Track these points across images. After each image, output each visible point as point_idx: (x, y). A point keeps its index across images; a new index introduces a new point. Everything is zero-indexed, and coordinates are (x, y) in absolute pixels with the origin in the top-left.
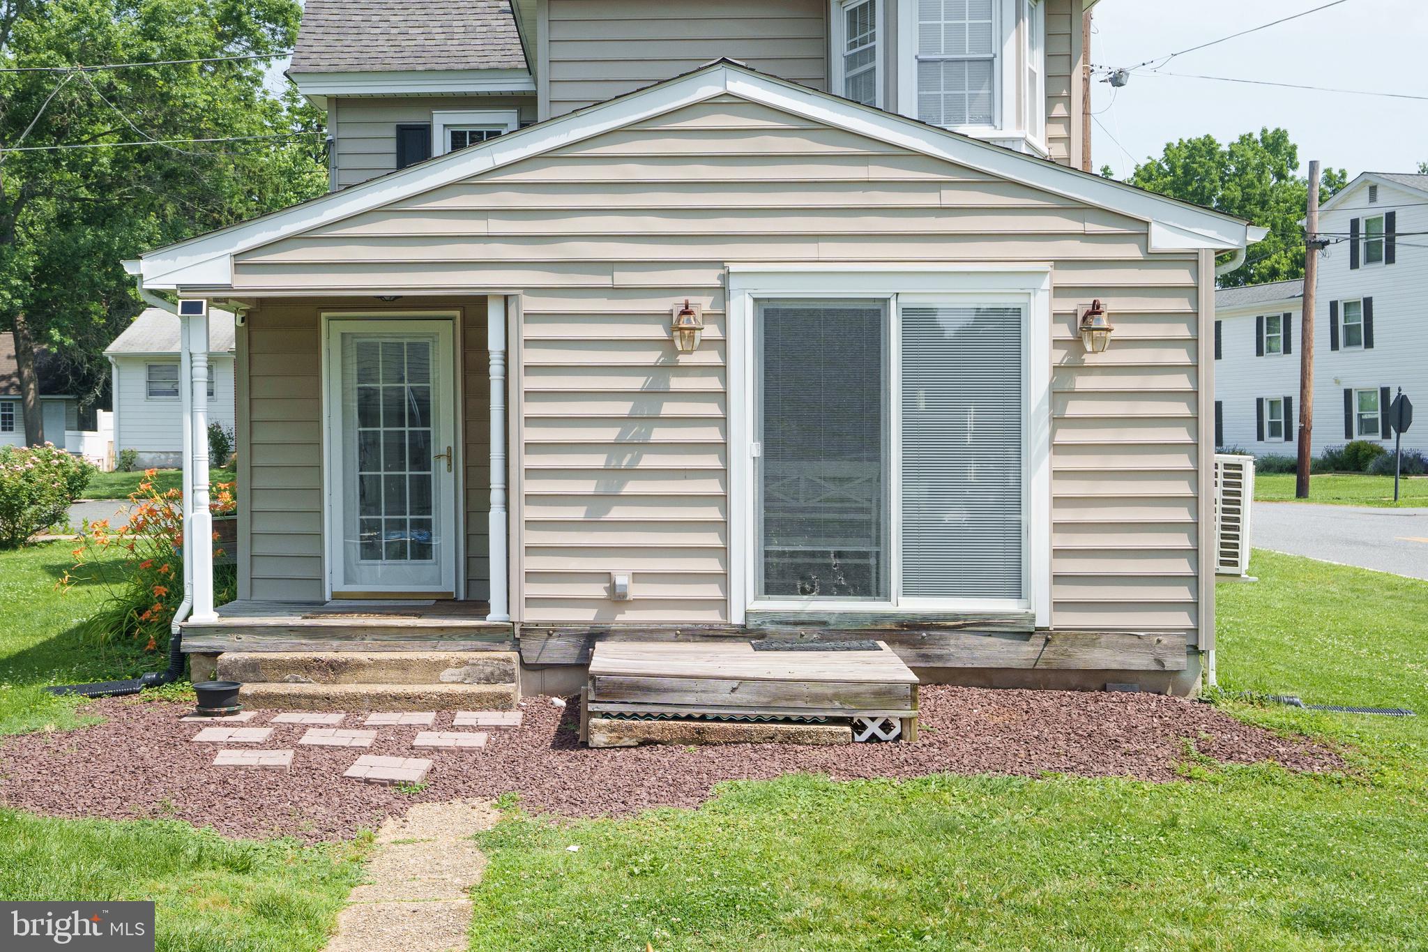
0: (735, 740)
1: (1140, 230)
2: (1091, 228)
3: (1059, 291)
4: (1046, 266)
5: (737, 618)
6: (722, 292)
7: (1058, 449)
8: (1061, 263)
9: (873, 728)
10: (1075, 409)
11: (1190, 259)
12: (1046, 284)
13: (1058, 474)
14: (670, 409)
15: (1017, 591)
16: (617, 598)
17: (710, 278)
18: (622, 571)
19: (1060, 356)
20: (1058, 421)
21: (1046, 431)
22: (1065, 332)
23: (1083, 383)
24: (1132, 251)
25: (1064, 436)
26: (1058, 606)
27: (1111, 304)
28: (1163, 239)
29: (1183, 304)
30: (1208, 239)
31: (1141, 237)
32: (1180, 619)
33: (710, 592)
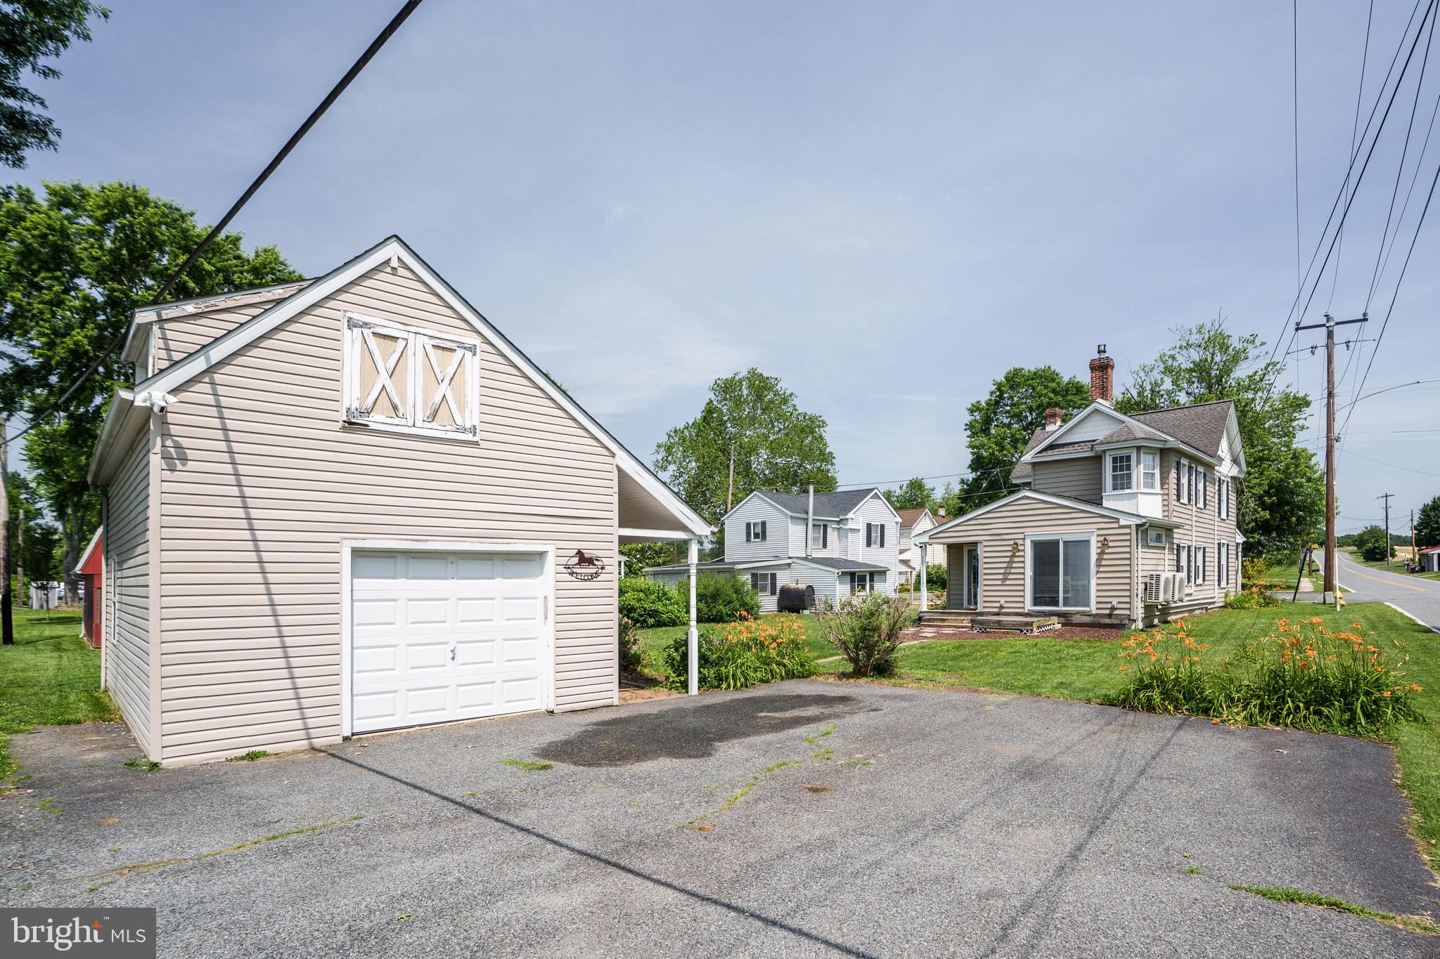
1: (1117, 520)
2: (1106, 520)
3: (1098, 535)
4: (1095, 530)
5: (1026, 611)
6: (1024, 539)
7: (1098, 572)
8: (1098, 529)
9: (1025, 631)
10: (1104, 563)
11: (1129, 527)
12: (1095, 534)
13: (1098, 578)
14: (1014, 565)
15: (1088, 605)
16: (1002, 607)
17: (1022, 536)
18: (1002, 600)
19: (1099, 551)
20: (1099, 566)
21: (1096, 568)
22: (1100, 545)
23: (1105, 556)
24: (1116, 525)
25: (1099, 569)
26: (1097, 609)
27: (1110, 538)
28: (1123, 522)
29: (1128, 537)
30: (1134, 521)
31: (1118, 522)
32: (1127, 612)
33: (1021, 605)
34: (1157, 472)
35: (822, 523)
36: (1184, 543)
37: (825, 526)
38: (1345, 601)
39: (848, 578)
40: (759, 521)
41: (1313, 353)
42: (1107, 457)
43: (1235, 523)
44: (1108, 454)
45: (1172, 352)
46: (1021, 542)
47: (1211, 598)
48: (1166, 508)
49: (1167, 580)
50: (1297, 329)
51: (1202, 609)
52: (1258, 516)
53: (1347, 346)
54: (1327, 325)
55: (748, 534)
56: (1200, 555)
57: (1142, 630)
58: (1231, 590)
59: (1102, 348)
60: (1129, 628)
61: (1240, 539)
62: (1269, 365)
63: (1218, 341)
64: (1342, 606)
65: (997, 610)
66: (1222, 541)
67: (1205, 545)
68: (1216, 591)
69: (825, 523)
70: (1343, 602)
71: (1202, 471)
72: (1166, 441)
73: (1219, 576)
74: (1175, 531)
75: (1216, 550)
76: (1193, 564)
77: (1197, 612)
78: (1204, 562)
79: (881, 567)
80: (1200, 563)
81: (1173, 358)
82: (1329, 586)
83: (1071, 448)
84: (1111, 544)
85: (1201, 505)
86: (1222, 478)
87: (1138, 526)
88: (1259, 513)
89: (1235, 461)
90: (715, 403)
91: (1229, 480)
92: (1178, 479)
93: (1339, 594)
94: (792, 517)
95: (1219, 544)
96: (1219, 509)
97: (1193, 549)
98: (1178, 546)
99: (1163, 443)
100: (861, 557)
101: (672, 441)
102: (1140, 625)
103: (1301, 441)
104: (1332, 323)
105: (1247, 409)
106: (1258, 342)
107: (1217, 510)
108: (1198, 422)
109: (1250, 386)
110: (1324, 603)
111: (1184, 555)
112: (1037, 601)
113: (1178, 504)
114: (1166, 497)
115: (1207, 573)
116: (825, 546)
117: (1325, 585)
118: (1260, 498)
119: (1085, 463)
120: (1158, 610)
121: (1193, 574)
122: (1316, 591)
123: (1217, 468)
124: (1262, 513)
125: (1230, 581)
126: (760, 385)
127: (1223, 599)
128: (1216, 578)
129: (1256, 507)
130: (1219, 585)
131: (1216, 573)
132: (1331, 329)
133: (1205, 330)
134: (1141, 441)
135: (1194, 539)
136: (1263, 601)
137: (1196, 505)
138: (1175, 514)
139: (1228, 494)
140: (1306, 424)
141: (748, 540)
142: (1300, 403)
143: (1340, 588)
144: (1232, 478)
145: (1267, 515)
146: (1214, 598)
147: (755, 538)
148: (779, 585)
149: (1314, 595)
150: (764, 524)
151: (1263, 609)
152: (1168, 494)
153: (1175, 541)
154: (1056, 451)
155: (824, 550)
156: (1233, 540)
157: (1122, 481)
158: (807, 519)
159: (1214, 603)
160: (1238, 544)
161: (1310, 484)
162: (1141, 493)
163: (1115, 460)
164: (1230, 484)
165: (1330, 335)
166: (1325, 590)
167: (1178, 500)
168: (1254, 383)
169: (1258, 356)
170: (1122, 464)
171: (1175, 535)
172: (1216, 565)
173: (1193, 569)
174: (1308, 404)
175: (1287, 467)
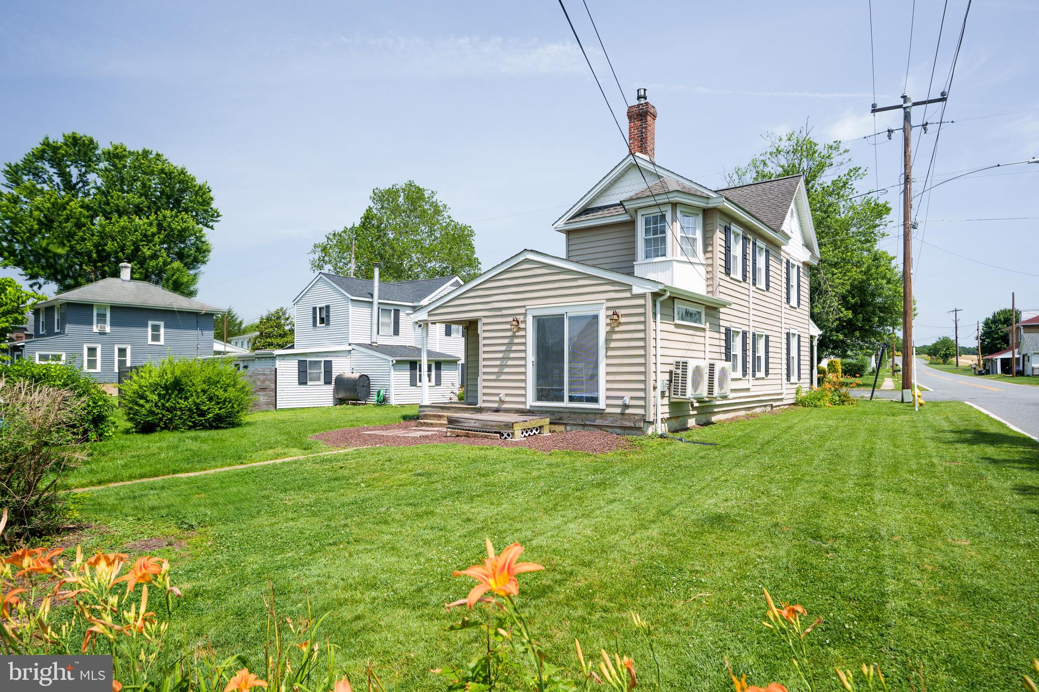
0: (475, 436)
1: (629, 288)
2: (617, 288)
3: (608, 308)
4: (604, 301)
5: (528, 407)
6: (525, 314)
7: (607, 357)
8: (608, 300)
9: (505, 435)
10: (613, 345)
11: (643, 296)
12: (604, 306)
13: (607, 365)
14: (514, 348)
15: (597, 401)
16: (502, 402)
17: (522, 311)
18: (502, 393)
19: (608, 328)
20: (608, 349)
21: (605, 351)
22: (609, 321)
23: (615, 336)
24: (628, 295)
25: (610, 353)
26: (608, 406)
27: (621, 312)
28: (636, 290)
29: (641, 310)
30: (649, 289)
31: (630, 290)
32: (641, 411)
33: (522, 399)
34: (699, 235)
35: (392, 308)
36: (734, 327)
37: (397, 312)
38: (924, 399)
39: (408, 367)
40: (324, 305)
41: (890, 137)
42: (639, 217)
43: (808, 314)
44: (640, 213)
45: (762, 158)
46: (521, 318)
47: (778, 394)
48: (710, 282)
49: (698, 370)
50: (873, 111)
51: (765, 406)
52: (841, 315)
53: (925, 129)
54: (905, 105)
55: (315, 318)
56: (761, 344)
57: (662, 436)
58: (803, 386)
59: (642, 92)
60: (644, 433)
61: (816, 332)
62: (851, 171)
63: (806, 148)
64: (921, 405)
65: (496, 405)
66: (792, 331)
67: (768, 333)
68: (784, 386)
69: (397, 308)
70: (922, 401)
71: (764, 246)
72: (708, 198)
73: (788, 369)
74: (722, 310)
75: (784, 341)
76: (750, 353)
77: (758, 410)
78: (767, 352)
79: (451, 356)
80: (761, 353)
81: (765, 164)
82: (906, 384)
83: (606, 211)
84: (622, 320)
85: (762, 285)
86: (791, 261)
87: (655, 295)
88: (842, 312)
89: (808, 246)
90: (375, 211)
91: (801, 265)
92: (728, 248)
93: (917, 392)
94: (352, 300)
95: (788, 334)
96: (788, 294)
97: (750, 336)
98: (728, 330)
99: (705, 201)
100: (438, 346)
101: (330, 243)
102: (662, 428)
103: (881, 246)
104: (909, 104)
105: (831, 209)
106: (841, 150)
107: (784, 295)
108: (764, 197)
109: (833, 191)
110: (902, 401)
111: (737, 343)
112: (541, 395)
113: (728, 279)
114: (710, 269)
115: (770, 366)
116: (396, 332)
117: (903, 383)
118: (844, 298)
119: (617, 229)
120: (694, 408)
121: (750, 365)
122: (896, 389)
123: (783, 247)
124: (845, 312)
125: (802, 376)
126: (415, 195)
127: (794, 396)
128: (785, 372)
129: (840, 306)
130: (788, 379)
131: (785, 366)
132: (908, 110)
133: (794, 137)
134: (675, 194)
135: (752, 323)
136: (837, 398)
137: (754, 284)
138: (722, 289)
139: (799, 281)
140: (886, 231)
141: (315, 325)
142: (881, 211)
143: (918, 387)
144: (804, 263)
145: (850, 314)
146: (781, 394)
147: (320, 323)
148: (335, 374)
149: (893, 393)
150: (328, 307)
151: (838, 407)
152: (712, 265)
153: (722, 323)
154: (590, 216)
155: (396, 337)
156: (807, 331)
157: (657, 245)
158: (372, 303)
159: (782, 399)
160: (812, 337)
161: (890, 286)
162: (678, 261)
163: (647, 222)
164: (801, 270)
165: (907, 117)
166: (903, 388)
167: (728, 272)
168: (840, 187)
169: (841, 164)
170: (657, 226)
171: (722, 316)
172: (784, 356)
173: (750, 359)
174: (888, 210)
175: (869, 269)
